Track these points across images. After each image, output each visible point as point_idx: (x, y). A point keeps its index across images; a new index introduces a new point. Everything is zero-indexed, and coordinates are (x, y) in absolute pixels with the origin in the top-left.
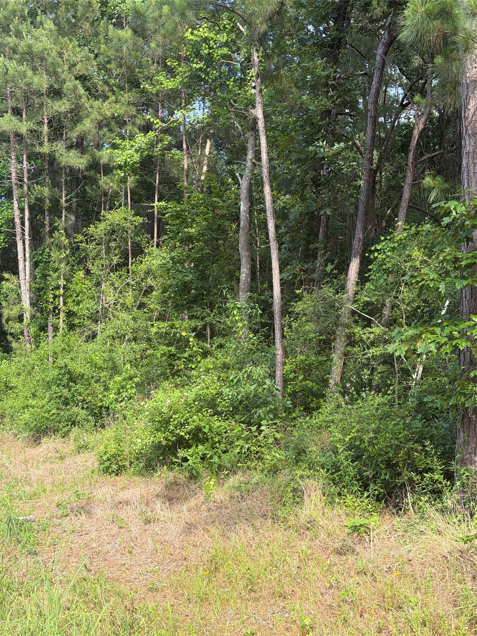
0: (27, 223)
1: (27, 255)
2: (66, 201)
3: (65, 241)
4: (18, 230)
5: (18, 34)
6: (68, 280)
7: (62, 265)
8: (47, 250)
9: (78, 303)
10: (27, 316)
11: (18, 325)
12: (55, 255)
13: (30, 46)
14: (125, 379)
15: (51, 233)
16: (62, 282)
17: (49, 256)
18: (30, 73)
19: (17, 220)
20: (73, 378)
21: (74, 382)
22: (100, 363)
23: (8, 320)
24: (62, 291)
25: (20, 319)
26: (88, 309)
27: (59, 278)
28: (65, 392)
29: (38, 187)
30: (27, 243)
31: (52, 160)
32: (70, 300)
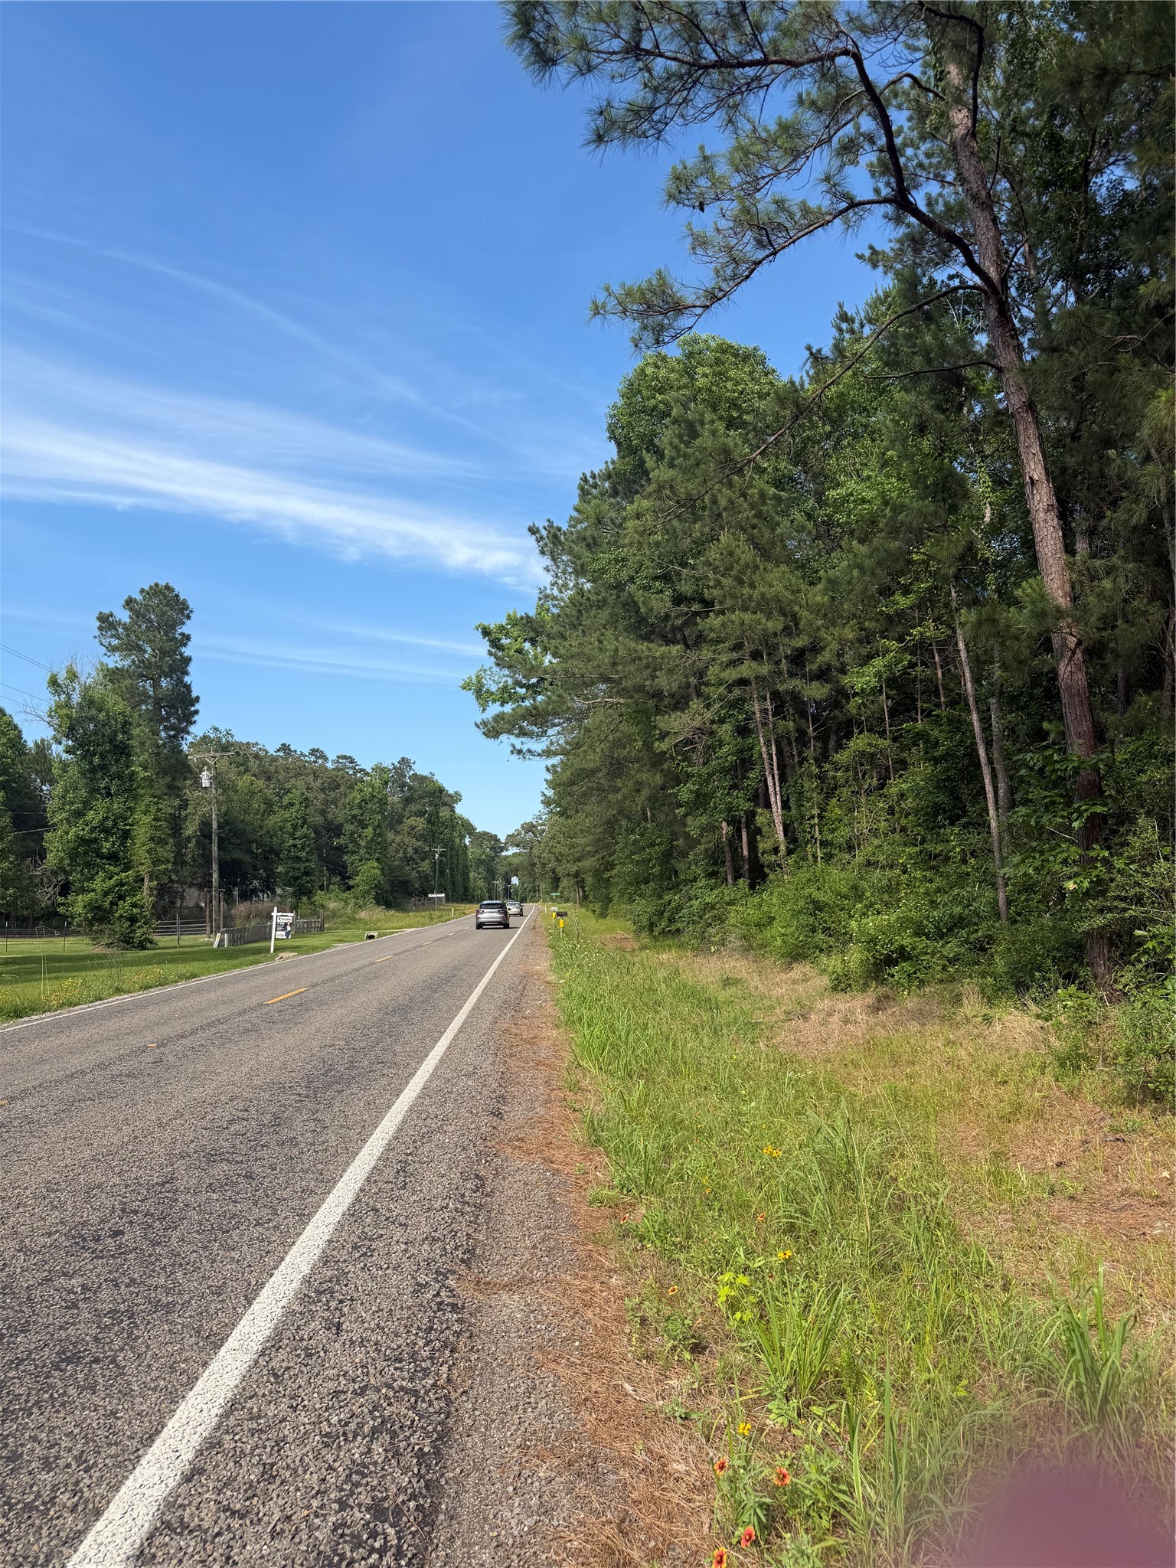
0: (775, 758)
1: (778, 789)
2: (814, 731)
3: (815, 770)
4: (767, 766)
5: (752, 586)
6: (823, 810)
7: (815, 795)
8: (799, 781)
9: (833, 831)
10: (782, 847)
11: (773, 858)
12: (807, 785)
13: (763, 595)
14: (866, 906)
15: (801, 763)
16: (816, 812)
17: (802, 786)
18: (763, 621)
19: (765, 756)
20: (818, 907)
21: (821, 911)
22: (844, 890)
23: (763, 854)
24: (816, 821)
25: (776, 850)
26: (842, 837)
27: (812, 807)
28: (811, 920)
29: (782, 723)
30: (776, 777)
31: (795, 696)
32: (825, 828)
